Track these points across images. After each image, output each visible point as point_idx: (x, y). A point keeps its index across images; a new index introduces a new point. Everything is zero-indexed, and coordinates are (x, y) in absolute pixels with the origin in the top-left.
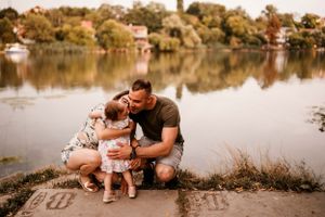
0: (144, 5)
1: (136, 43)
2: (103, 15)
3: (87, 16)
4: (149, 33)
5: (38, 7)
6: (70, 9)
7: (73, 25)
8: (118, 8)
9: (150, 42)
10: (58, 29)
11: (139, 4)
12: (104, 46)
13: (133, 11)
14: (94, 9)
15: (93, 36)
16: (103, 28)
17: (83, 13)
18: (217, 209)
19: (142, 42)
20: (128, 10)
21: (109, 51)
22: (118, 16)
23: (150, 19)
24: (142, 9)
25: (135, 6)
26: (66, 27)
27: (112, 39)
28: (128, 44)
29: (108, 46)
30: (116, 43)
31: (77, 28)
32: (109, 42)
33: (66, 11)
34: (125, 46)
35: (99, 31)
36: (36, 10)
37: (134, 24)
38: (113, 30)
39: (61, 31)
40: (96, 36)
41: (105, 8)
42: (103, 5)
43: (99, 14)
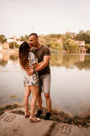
0: (84, 32)
1: (80, 48)
2: (66, 37)
3: (60, 37)
4: (86, 44)
5: (42, 35)
6: (54, 35)
7: (54, 41)
8: (73, 34)
9: (86, 47)
10: (48, 43)
11: (82, 31)
12: (66, 50)
13: (79, 34)
14: (63, 34)
15: (62, 45)
16: (66, 42)
17: (59, 36)
18: (65, 133)
19: (83, 48)
20: (77, 34)
21: (68, 52)
22: (73, 37)
23: (86, 38)
24: (83, 34)
25: (80, 33)
26: (51, 42)
27: (69, 47)
28: (76, 49)
29: (68, 50)
30: (71, 48)
31: (55, 42)
32: (68, 48)
33: (52, 35)
34: (75, 49)
35: (64, 44)
36: (41, 36)
37: (79, 40)
38: (70, 43)
39: (49, 44)
40: (63, 45)
41: (68, 34)
42: (67, 33)
43: (65, 37)
